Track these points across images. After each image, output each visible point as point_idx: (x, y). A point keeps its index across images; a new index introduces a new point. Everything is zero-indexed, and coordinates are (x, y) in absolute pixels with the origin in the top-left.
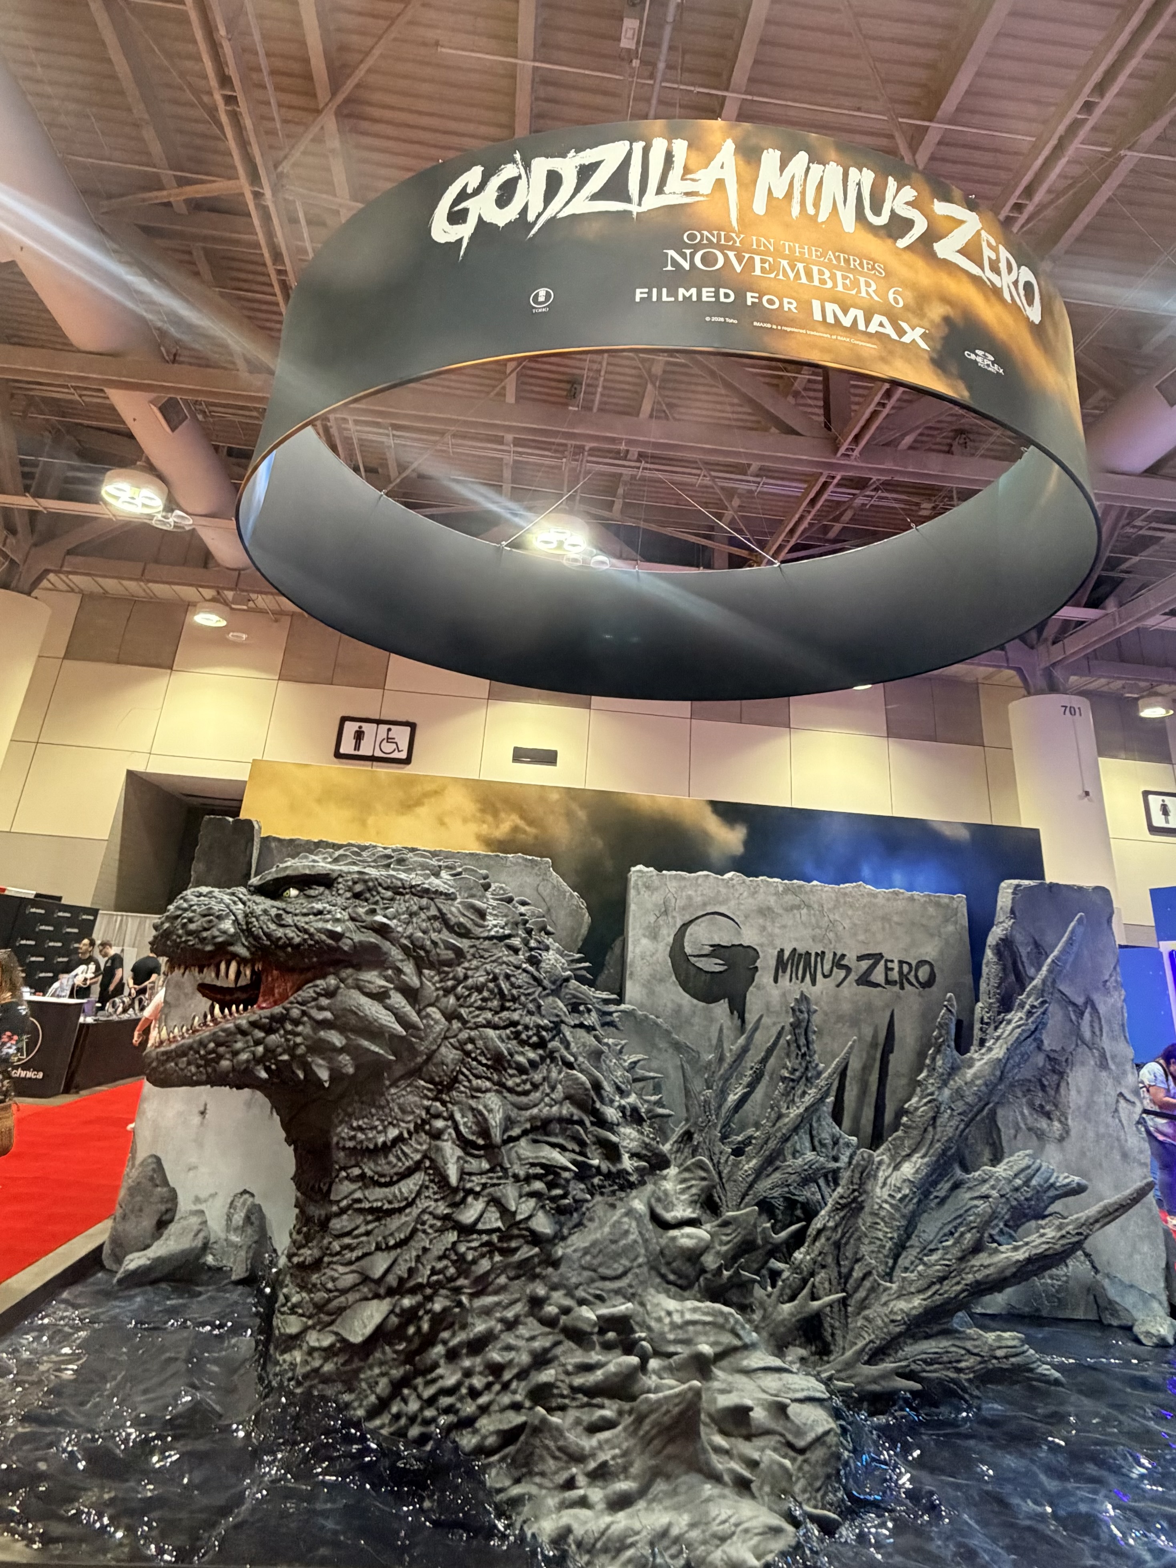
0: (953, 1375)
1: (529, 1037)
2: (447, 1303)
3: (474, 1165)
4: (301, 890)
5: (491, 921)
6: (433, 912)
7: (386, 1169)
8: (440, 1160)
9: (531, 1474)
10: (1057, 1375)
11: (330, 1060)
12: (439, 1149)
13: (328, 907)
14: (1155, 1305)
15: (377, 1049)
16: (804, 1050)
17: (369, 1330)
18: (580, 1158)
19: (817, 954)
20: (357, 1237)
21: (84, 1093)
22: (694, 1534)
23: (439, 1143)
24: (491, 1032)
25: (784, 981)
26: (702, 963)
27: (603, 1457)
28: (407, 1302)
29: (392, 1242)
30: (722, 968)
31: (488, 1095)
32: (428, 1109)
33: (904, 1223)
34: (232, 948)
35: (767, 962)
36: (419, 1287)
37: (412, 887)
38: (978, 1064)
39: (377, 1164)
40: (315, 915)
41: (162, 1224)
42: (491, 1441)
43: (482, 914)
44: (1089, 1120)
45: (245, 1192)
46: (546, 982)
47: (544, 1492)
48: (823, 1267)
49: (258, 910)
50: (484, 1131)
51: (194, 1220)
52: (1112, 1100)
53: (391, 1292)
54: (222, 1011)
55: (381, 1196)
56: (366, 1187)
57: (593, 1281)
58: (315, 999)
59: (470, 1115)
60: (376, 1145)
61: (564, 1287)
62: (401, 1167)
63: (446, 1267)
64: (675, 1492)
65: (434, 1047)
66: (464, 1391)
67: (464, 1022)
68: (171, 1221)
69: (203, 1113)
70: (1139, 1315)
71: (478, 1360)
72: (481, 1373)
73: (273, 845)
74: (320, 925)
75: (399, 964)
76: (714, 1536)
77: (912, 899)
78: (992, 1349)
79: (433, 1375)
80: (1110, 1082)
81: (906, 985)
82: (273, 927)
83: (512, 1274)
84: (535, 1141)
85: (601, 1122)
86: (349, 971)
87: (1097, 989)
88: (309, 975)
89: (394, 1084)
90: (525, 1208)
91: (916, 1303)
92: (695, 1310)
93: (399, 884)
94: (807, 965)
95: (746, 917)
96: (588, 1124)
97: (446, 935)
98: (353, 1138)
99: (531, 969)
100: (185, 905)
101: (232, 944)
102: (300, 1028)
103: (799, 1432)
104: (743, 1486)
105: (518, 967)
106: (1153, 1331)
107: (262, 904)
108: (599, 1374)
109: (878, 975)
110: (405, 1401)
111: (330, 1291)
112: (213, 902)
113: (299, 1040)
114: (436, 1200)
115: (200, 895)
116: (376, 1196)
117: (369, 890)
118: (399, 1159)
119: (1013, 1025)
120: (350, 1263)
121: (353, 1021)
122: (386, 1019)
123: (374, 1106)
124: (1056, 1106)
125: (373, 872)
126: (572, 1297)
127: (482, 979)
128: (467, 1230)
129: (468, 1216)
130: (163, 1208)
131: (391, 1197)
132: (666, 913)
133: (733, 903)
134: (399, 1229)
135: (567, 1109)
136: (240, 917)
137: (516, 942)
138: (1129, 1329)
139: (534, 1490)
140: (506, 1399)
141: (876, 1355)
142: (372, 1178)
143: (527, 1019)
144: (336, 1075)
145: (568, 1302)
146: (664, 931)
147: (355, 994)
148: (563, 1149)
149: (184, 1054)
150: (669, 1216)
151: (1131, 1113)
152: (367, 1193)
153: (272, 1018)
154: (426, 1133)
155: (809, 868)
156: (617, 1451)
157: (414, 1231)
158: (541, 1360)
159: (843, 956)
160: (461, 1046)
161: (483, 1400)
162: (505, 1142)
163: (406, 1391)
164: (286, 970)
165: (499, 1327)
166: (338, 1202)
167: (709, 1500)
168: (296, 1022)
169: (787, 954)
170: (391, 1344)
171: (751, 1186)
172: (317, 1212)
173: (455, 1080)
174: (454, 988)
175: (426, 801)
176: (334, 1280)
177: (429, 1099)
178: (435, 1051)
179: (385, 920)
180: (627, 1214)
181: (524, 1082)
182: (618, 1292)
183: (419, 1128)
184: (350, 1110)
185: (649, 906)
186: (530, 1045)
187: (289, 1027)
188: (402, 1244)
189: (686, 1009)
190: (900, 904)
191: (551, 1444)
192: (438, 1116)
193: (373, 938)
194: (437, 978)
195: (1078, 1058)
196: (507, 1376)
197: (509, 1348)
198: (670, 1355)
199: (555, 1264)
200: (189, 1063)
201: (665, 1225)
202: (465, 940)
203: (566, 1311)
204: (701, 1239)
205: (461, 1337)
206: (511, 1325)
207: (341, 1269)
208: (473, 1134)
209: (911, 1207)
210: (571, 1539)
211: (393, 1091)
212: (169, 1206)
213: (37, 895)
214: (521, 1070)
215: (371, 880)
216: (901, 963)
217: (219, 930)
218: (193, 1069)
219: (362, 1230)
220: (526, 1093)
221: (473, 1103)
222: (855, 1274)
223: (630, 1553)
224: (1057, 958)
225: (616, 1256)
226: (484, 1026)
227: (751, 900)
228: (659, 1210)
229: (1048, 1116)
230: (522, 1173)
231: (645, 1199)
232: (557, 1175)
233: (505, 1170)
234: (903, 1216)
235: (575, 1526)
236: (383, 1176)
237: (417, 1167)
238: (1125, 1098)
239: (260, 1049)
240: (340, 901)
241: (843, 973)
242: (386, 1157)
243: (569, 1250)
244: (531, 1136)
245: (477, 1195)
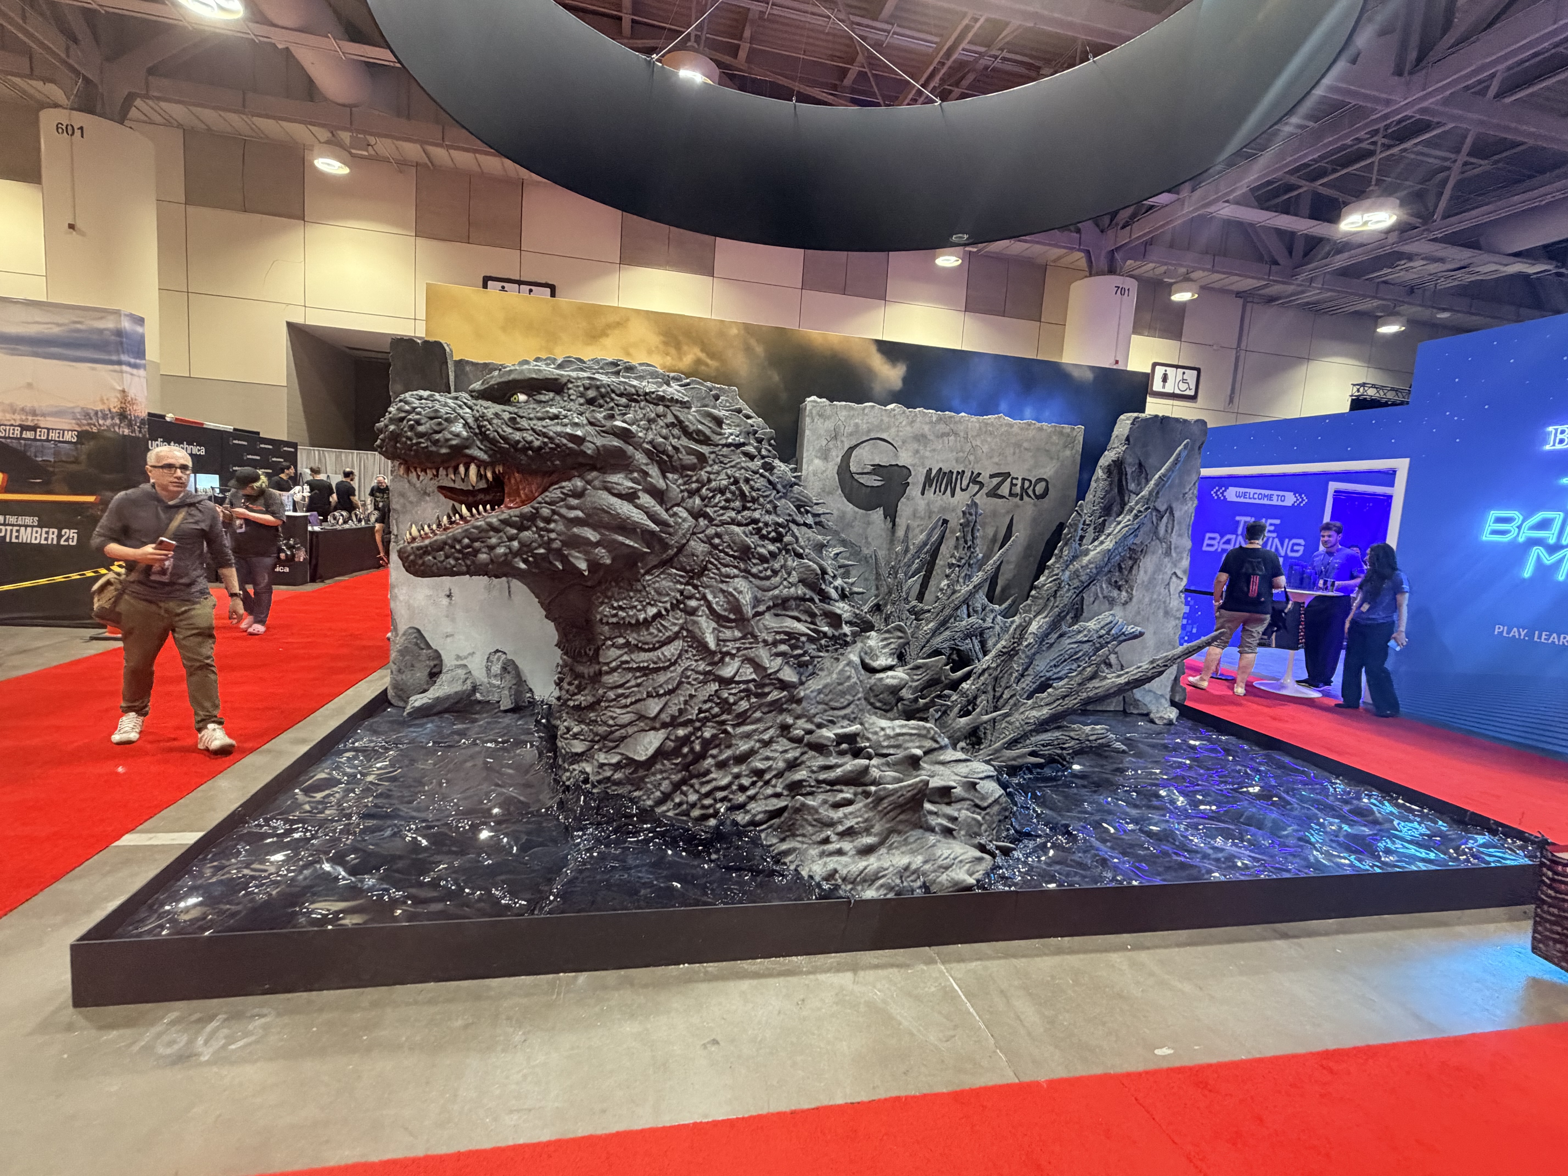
0: (1059, 752)
1: (769, 533)
2: (715, 731)
3: (728, 634)
4: (529, 395)
5: (727, 430)
6: (670, 419)
7: (648, 638)
8: (697, 630)
9: (794, 835)
10: (1124, 748)
11: (586, 553)
12: (695, 623)
13: (564, 413)
14: (1163, 701)
15: (632, 543)
16: (970, 543)
17: (651, 751)
18: (812, 626)
19: (958, 473)
20: (629, 688)
21: (327, 581)
22: (927, 867)
23: (695, 618)
24: (736, 529)
25: (930, 493)
26: (863, 480)
27: (848, 824)
28: (681, 732)
29: (662, 692)
30: (879, 484)
31: (736, 580)
32: (681, 592)
33: (1027, 660)
34: (468, 451)
35: (918, 478)
36: (690, 722)
37: (646, 394)
38: (1092, 553)
39: (639, 635)
40: (551, 419)
41: (434, 675)
42: (759, 817)
43: (719, 422)
44: (1147, 590)
45: (497, 651)
46: (779, 487)
47: (805, 846)
48: (984, 692)
49: (489, 414)
50: (736, 607)
51: (461, 672)
52: (1167, 577)
53: (664, 725)
54: (470, 510)
55: (646, 658)
56: (631, 652)
57: (825, 711)
58: (563, 500)
59: (721, 595)
60: (638, 620)
61: (805, 716)
62: (662, 637)
63: (711, 708)
64: (906, 842)
65: (684, 541)
66: (734, 787)
67: (711, 520)
68: (440, 672)
69: (449, 596)
70: (1153, 708)
71: (744, 767)
72: (747, 776)
73: (468, 368)
74: (559, 429)
75: (644, 468)
76: (940, 867)
77: (1041, 429)
78: (1087, 735)
79: (708, 778)
80: (1169, 565)
81: (1025, 496)
82: (509, 430)
83: (765, 710)
84: (777, 615)
85: (825, 598)
86: (595, 474)
87: (1177, 499)
88: (554, 477)
89: (648, 572)
90: (773, 664)
91: (1045, 712)
92: (902, 726)
93: (633, 391)
94: (949, 482)
95: (904, 442)
96: (817, 601)
97: (685, 441)
98: (616, 615)
99: (767, 474)
100: (407, 407)
101: (467, 447)
102: (552, 526)
103: (984, 798)
104: (948, 832)
105: (756, 472)
106: (1166, 716)
107: (491, 409)
108: (839, 771)
109: (1005, 490)
110: (685, 794)
111: (611, 726)
112: (437, 406)
113: (553, 535)
114: (696, 661)
115: (421, 398)
116: (642, 658)
117: (603, 396)
118: (660, 631)
119: (1122, 525)
120: (626, 706)
121: (606, 518)
122: (638, 516)
123: (632, 590)
124: (1127, 582)
125: (605, 379)
126: (812, 722)
127: (725, 482)
128: (726, 682)
129: (727, 672)
130: (432, 663)
131: (655, 659)
132: (836, 438)
133: (893, 430)
134: (666, 682)
135: (801, 590)
136: (470, 421)
137: (751, 449)
138: (1147, 715)
139: (798, 845)
140: (769, 791)
141: (1013, 743)
142: (637, 646)
143: (768, 518)
144: (594, 566)
145: (809, 726)
146: (834, 453)
147: (605, 495)
148: (799, 620)
149: (441, 549)
150: (876, 664)
151: (1178, 585)
152: (633, 656)
153: (522, 516)
154: (681, 610)
155: (956, 403)
156: (860, 819)
157: (680, 683)
158: (793, 765)
159: (979, 474)
160: (709, 540)
161: (751, 792)
162: (755, 615)
163: (684, 788)
164: (528, 472)
165: (758, 745)
166: (608, 664)
167: (934, 845)
168: (548, 521)
169: (934, 472)
170: (668, 760)
171: (928, 641)
172: (587, 670)
173: (705, 568)
174: (698, 490)
175: (609, 332)
176: (613, 718)
177: (681, 583)
178: (684, 545)
179: (625, 425)
180: (848, 665)
181: (766, 570)
182: (844, 717)
183: (674, 607)
184: (609, 594)
185: (822, 432)
186: (769, 539)
187: (542, 525)
188: (670, 692)
189: (849, 516)
190: (1031, 433)
191: (809, 818)
192: (691, 597)
193: (616, 443)
194: (680, 481)
195: (1151, 549)
196: (767, 777)
197: (768, 758)
198: (886, 755)
199: (799, 701)
200: (447, 557)
201: (872, 671)
202: (704, 447)
203: (810, 732)
204: (902, 679)
205: (728, 753)
206: (766, 744)
207: (618, 711)
208: (725, 610)
209: (1033, 651)
210: (837, 876)
211: (648, 577)
212: (435, 662)
213: (235, 429)
214: (763, 559)
215: (603, 386)
216: (1024, 480)
217: (451, 433)
218: (452, 562)
219: (633, 683)
220: (768, 578)
221: (723, 586)
222: (1004, 696)
223: (881, 881)
224: (1164, 475)
225: (843, 694)
226: (728, 523)
227: (908, 428)
228: (868, 660)
229: (1119, 588)
230: (770, 639)
231: (857, 653)
232: (798, 639)
233: (755, 637)
234: (1027, 657)
235: (839, 868)
236: (647, 643)
237: (676, 636)
238: (1177, 576)
239: (515, 544)
240: (573, 406)
241: (977, 487)
242: (648, 629)
243: (808, 692)
244: (772, 611)
245: (733, 656)
